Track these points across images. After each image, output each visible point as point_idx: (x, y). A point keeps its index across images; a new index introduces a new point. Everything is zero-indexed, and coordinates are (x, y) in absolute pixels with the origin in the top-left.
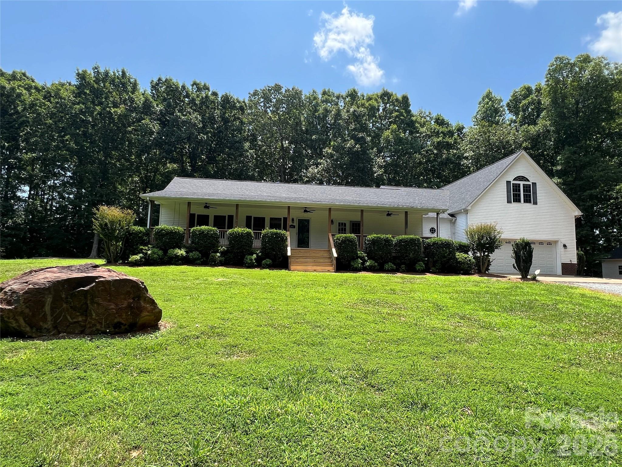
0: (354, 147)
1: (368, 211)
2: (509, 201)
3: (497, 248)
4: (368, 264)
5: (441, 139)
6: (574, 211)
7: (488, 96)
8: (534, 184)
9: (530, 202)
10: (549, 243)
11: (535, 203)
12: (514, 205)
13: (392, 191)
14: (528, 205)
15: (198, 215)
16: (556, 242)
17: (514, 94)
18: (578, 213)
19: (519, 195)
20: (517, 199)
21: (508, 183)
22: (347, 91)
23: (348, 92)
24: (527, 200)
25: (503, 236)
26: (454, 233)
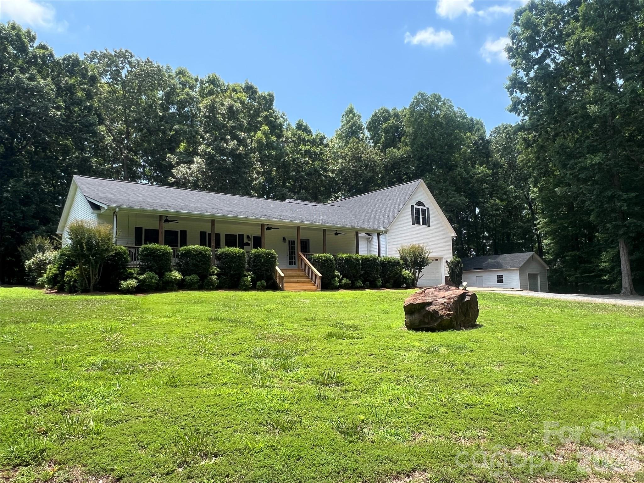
0: (238, 149)
1: (305, 229)
2: (413, 224)
3: (427, 265)
4: (343, 282)
5: (308, 147)
6: (451, 233)
7: (351, 111)
8: (428, 209)
9: (426, 225)
10: (437, 260)
11: (429, 226)
12: (417, 226)
13: (302, 206)
14: (424, 226)
15: (145, 229)
16: (441, 258)
17: (375, 114)
18: (454, 234)
19: (419, 217)
20: (418, 223)
21: (412, 206)
22: (207, 76)
23: (209, 77)
24: (424, 223)
25: (431, 255)
26: (370, 251)
